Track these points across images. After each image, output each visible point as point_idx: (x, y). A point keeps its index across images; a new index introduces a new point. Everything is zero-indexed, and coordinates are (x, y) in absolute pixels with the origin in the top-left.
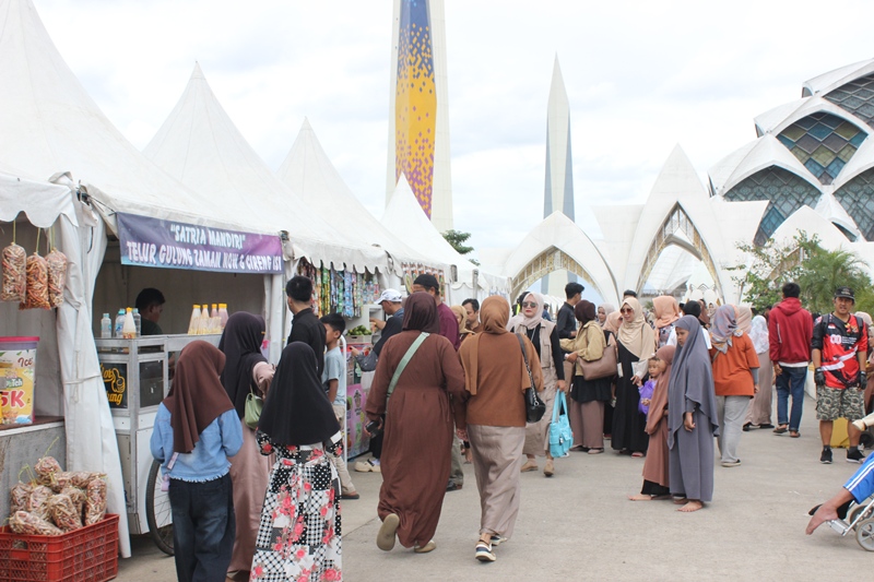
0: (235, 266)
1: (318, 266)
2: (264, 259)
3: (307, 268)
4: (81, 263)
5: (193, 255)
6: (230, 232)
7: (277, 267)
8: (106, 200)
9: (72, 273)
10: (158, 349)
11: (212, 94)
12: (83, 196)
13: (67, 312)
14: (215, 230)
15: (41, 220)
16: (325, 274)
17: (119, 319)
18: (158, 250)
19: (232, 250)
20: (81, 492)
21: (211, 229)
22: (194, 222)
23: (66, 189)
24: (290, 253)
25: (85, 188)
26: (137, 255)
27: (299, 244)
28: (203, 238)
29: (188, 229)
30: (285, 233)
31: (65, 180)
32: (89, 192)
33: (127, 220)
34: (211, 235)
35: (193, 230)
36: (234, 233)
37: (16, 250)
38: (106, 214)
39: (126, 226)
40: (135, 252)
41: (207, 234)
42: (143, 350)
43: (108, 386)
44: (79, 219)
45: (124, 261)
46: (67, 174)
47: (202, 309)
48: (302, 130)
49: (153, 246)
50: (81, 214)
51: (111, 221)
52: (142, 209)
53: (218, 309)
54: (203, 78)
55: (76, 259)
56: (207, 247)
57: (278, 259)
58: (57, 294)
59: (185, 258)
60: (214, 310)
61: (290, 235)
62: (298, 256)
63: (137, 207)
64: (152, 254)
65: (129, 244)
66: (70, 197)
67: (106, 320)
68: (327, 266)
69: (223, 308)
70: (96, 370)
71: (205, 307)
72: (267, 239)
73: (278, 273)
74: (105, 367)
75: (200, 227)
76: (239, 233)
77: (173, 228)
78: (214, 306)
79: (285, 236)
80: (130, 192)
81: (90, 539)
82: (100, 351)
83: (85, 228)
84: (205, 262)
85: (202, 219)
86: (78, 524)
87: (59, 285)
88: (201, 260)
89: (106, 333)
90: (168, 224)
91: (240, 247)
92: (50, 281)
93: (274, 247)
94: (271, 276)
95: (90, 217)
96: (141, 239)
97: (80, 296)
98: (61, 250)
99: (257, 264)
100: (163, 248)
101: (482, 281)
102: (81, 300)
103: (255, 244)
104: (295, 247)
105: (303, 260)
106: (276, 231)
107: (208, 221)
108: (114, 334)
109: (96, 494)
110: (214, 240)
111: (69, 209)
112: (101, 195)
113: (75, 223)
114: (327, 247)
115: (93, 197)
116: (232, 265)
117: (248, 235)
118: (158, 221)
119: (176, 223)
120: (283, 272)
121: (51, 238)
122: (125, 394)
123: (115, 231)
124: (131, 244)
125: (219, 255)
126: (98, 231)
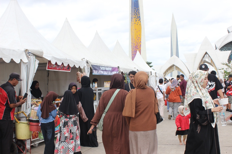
1: (124, 73)
2: (115, 72)
3: (122, 74)
4: (87, 74)
6: (109, 67)
8: (90, 63)
10: (100, 90)
12: (87, 63)
14: (107, 67)
15: (82, 67)
16: (126, 75)
17: (94, 84)
18: (98, 71)
22: (103, 66)
23: (85, 61)
26: (95, 73)
27: (121, 69)
28: (105, 69)
31: (84, 59)
32: (88, 62)
33: (93, 66)
37: (79, 72)
39: (93, 67)
40: (95, 72)
42: (99, 90)
45: (93, 74)
46: (84, 58)
47: (106, 83)
48: (117, 43)
51: (91, 66)
52: (96, 64)
53: (109, 82)
54: (98, 34)
56: (106, 70)
57: (118, 72)
59: (102, 73)
60: (108, 82)
61: (119, 67)
62: (121, 71)
63: (95, 64)
66: (85, 63)
68: (126, 73)
71: (107, 82)
75: (104, 67)
76: (111, 67)
77: (100, 67)
80: (94, 61)
84: (105, 73)
85: (105, 65)
90: (100, 66)
91: (111, 70)
93: (117, 70)
95: (88, 66)
96: (96, 70)
98: (84, 72)
101: (157, 75)
103: (114, 69)
105: (122, 72)
106: (117, 66)
110: (107, 69)
111: (86, 65)
112: (90, 62)
113: (86, 67)
114: (126, 69)
116: (110, 74)
117: (112, 68)
118: (98, 66)
119: (101, 66)
122: (96, 98)
123: (92, 68)
124: (94, 71)
125: (107, 72)
126: (89, 68)
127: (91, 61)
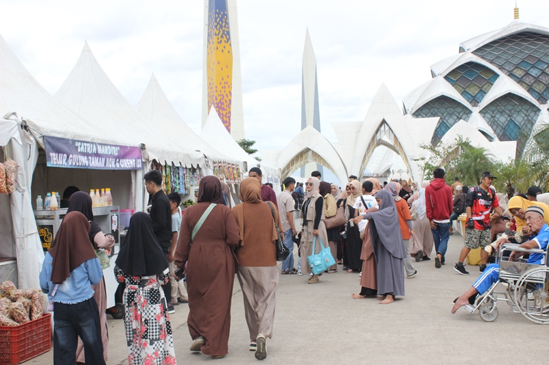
0: (113, 166)
1: (163, 164)
2: (131, 161)
3: (157, 166)
4: (24, 166)
5: (88, 160)
6: (111, 145)
7: (139, 166)
8: (38, 128)
9: (19, 172)
11: (96, 61)
12: (24, 127)
13: (17, 195)
14: (102, 144)
15: (1, 142)
16: (168, 169)
17: (47, 199)
18: (68, 157)
19: (111, 156)
20: (28, 301)
21: (99, 144)
22: (89, 140)
23: (14, 123)
24: (146, 157)
25: (25, 122)
26: (56, 161)
27: (152, 151)
28: (95, 150)
29: (85, 144)
30: (143, 145)
31: (13, 117)
32: (28, 124)
33: (50, 140)
34: (99, 147)
35: (88, 144)
36: (113, 146)
38: (37, 137)
39: (50, 143)
40: (55, 159)
41: (97, 147)
43: (42, 239)
44: (23, 140)
45: (49, 165)
46: (14, 114)
47: (95, 192)
48: (150, 81)
49: (65, 155)
50: (24, 137)
51: (41, 141)
52: (59, 133)
53: (105, 191)
54: (90, 51)
55: (21, 164)
56: (97, 155)
57: (139, 161)
58: (12, 184)
59: (84, 161)
60: (103, 192)
61: (146, 146)
62: (151, 159)
63: (56, 132)
64: (65, 160)
65: (51, 154)
66: (17, 127)
67: (39, 199)
68: (169, 164)
69: (108, 191)
70: (35, 230)
71: (98, 191)
72: (133, 149)
73: (140, 169)
74: (40, 227)
75: (93, 143)
76: (115, 146)
77: (78, 144)
78: (103, 190)
79: (143, 147)
80: (51, 123)
81: (35, 328)
82: (37, 218)
83: (26, 145)
84: (96, 164)
85: (93, 139)
86: (28, 319)
87: (13, 179)
88: (93, 162)
89: (40, 207)
90: (74, 141)
91: (116, 154)
92: (7, 177)
93: (136, 154)
94: (135, 171)
95: (28, 138)
96: (58, 151)
97: (24, 185)
98: (13, 159)
99: (127, 164)
100: (71, 156)
102: (25, 188)
103: (125, 152)
104: (149, 153)
105: (154, 161)
106: (137, 144)
107: (98, 139)
108: (44, 208)
109: (37, 302)
110: (101, 150)
111: (17, 134)
112: (35, 125)
113: (20, 143)
114: (168, 153)
115: (30, 127)
116: (112, 165)
117: (121, 147)
118: (68, 140)
119: (79, 141)
120: (143, 168)
121: (6, 152)
123: (43, 147)
124: (53, 155)
125: (103, 159)
126: (34, 147)
127: (40, 124)
